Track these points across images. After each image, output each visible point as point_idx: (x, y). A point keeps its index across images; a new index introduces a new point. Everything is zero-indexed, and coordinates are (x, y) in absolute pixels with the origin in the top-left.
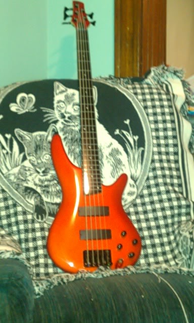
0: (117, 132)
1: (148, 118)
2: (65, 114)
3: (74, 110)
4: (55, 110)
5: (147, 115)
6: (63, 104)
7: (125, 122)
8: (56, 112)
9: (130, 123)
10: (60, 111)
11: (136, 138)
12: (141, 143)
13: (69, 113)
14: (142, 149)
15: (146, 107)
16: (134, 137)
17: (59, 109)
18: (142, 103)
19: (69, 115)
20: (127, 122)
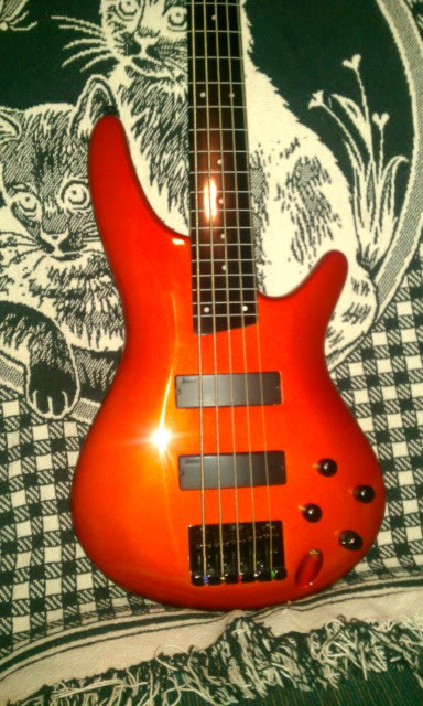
0: (317, 100)
3: (170, 21)
7: (346, 63)
8: (107, 29)
9: (362, 65)
10: (120, 27)
11: (382, 121)
12: (397, 139)
13: (151, 34)
14: (401, 158)
16: (376, 117)
17: (115, 18)
20: (354, 63)
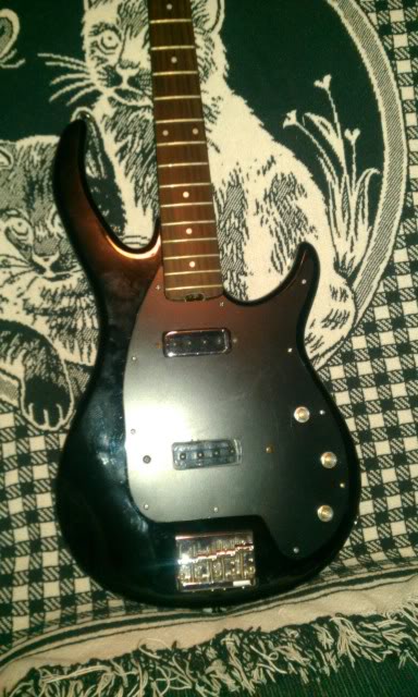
0: (292, 119)
1: (394, 66)
2: (119, 71)
3: (150, 54)
4: (87, 56)
5: (391, 54)
6: (112, 34)
7: (317, 83)
9: (333, 84)
11: (353, 136)
12: (369, 152)
13: (132, 66)
14: (373, 171)
15: (385, 30)
16: (347, 133)
17: (98, 53)
18: (373, 16)
19: (133, 72)
20: (325, 83)
